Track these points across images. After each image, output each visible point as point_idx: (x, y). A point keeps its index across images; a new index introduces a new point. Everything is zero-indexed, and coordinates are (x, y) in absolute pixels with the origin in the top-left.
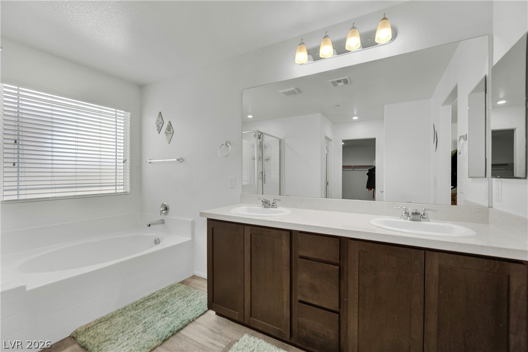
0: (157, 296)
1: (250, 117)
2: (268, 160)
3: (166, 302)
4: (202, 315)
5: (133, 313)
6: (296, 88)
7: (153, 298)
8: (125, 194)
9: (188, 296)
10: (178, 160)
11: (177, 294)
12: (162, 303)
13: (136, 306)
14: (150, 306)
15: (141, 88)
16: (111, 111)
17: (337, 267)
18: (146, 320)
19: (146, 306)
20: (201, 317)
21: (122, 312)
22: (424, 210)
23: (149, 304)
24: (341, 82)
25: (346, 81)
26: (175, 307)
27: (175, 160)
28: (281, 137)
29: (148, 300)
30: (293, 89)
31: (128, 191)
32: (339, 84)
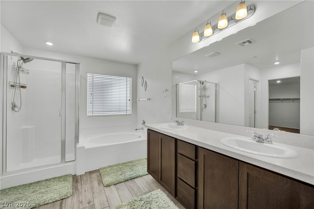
0: (133, 162)
1: (196, 72)
2: (208, 97)
3: (135, 165)
4: (146, 175)
5: (120, 166)
6: (215, 52)
7: (131, 163)
8: (130, 115)
9: (145, 165)
10: (148, 99)
11: (141, 163)
12: (133, 165)
13: (123, 164)
14: (128, 165)
15: (136, 66)
16: (125, 78)
17: (194, 162)
18: (124, 170)
19: (127, 165)
20: (145, 176)
21: (117, 165)
22: (268, 135)
23: (128, 164)
24: (246, 43)
25: (250, 42)
26: (137, 168)
27: (147, 99)
28: (217, 82)
29: (129, 163)
30: (213, 53)
31: (131, 113)
32: (245, 44)
